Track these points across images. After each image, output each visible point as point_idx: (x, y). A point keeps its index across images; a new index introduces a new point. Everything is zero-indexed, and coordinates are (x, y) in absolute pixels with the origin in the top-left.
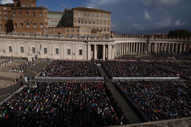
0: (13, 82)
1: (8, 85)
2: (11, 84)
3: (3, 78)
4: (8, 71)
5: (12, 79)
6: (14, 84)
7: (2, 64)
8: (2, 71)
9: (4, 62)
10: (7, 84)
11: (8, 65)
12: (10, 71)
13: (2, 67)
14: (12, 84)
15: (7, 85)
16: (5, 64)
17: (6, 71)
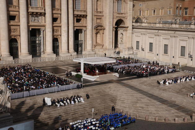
0: (189, 117)
1: (179, 121)
2: (184, 119)
3: (175, 104)
4: (187, 95)
5: (190, 111)
6: (191, 121)
7: (181, 79)
8: (178, 93)
9: (184, 77)
10: (178, 117)
11: (190, 83)
12: (191, 95)
13: (179, 85)
14: (186, 120)
15: (177, 119)
16: (186, 80)
17: (184, 94)
